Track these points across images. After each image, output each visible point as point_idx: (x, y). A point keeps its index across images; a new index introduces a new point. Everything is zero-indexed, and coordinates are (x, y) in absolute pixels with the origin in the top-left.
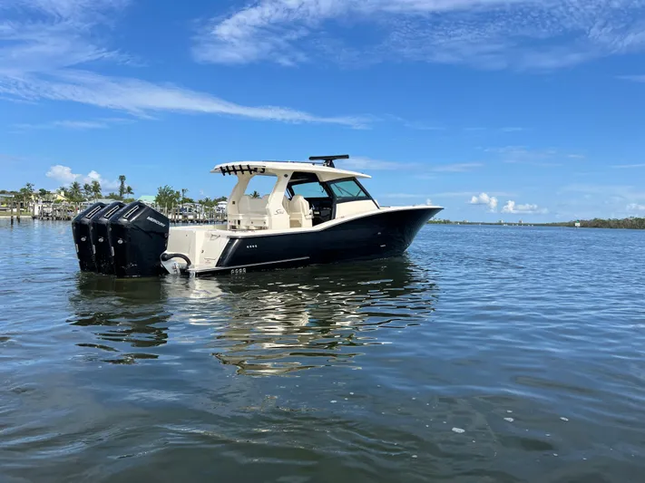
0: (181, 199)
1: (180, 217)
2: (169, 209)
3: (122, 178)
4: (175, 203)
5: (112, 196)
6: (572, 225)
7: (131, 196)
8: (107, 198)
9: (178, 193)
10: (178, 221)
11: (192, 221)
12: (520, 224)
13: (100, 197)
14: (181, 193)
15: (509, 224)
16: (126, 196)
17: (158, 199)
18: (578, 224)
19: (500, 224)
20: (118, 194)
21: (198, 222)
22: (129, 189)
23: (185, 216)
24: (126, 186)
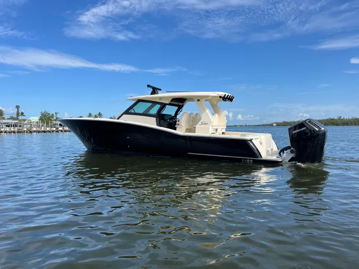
0: (55, 118)
1: (54, 129)
2: (47, 124)
3: (18, 107)
4: (51, 120)
5: (12, 118)
6: (271, 125)
7: (23, 118)
8: (8, 119)
9: (53, 115)
10: (53, 132)
11: (61, 131)
12: (246, 126)
13: (4, 119)
14: (55, 115)
15: (240, 126)
16: (20, 118)
17: (41, 119)
18: (275, 125)
19: (236, 126)
20: (16, 116)
21: (65, 131)
22: (22, 114)
23: (57, 128)
24: (20, 112)
